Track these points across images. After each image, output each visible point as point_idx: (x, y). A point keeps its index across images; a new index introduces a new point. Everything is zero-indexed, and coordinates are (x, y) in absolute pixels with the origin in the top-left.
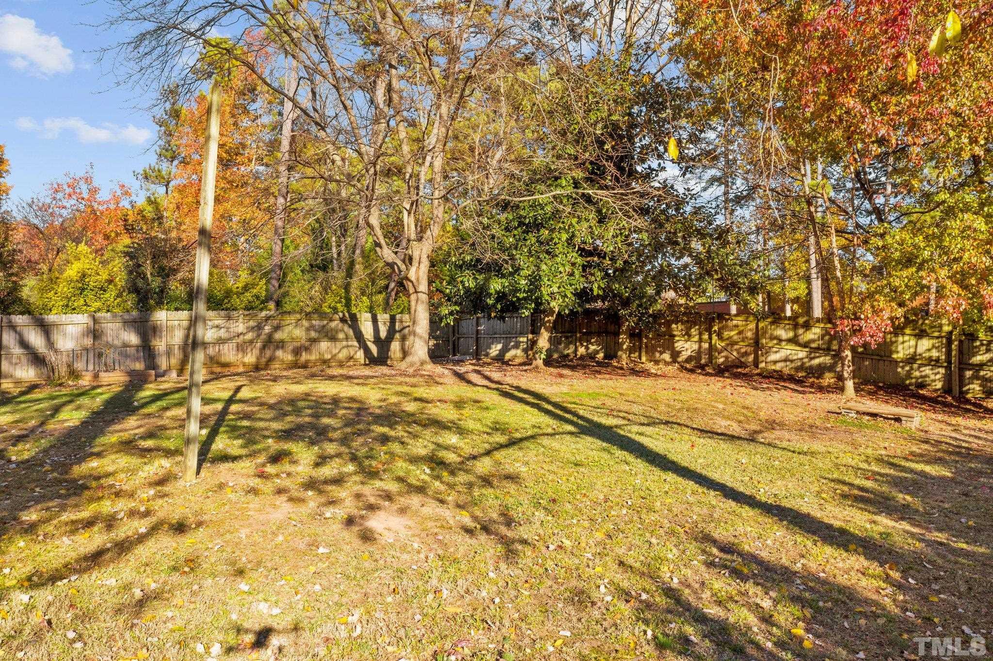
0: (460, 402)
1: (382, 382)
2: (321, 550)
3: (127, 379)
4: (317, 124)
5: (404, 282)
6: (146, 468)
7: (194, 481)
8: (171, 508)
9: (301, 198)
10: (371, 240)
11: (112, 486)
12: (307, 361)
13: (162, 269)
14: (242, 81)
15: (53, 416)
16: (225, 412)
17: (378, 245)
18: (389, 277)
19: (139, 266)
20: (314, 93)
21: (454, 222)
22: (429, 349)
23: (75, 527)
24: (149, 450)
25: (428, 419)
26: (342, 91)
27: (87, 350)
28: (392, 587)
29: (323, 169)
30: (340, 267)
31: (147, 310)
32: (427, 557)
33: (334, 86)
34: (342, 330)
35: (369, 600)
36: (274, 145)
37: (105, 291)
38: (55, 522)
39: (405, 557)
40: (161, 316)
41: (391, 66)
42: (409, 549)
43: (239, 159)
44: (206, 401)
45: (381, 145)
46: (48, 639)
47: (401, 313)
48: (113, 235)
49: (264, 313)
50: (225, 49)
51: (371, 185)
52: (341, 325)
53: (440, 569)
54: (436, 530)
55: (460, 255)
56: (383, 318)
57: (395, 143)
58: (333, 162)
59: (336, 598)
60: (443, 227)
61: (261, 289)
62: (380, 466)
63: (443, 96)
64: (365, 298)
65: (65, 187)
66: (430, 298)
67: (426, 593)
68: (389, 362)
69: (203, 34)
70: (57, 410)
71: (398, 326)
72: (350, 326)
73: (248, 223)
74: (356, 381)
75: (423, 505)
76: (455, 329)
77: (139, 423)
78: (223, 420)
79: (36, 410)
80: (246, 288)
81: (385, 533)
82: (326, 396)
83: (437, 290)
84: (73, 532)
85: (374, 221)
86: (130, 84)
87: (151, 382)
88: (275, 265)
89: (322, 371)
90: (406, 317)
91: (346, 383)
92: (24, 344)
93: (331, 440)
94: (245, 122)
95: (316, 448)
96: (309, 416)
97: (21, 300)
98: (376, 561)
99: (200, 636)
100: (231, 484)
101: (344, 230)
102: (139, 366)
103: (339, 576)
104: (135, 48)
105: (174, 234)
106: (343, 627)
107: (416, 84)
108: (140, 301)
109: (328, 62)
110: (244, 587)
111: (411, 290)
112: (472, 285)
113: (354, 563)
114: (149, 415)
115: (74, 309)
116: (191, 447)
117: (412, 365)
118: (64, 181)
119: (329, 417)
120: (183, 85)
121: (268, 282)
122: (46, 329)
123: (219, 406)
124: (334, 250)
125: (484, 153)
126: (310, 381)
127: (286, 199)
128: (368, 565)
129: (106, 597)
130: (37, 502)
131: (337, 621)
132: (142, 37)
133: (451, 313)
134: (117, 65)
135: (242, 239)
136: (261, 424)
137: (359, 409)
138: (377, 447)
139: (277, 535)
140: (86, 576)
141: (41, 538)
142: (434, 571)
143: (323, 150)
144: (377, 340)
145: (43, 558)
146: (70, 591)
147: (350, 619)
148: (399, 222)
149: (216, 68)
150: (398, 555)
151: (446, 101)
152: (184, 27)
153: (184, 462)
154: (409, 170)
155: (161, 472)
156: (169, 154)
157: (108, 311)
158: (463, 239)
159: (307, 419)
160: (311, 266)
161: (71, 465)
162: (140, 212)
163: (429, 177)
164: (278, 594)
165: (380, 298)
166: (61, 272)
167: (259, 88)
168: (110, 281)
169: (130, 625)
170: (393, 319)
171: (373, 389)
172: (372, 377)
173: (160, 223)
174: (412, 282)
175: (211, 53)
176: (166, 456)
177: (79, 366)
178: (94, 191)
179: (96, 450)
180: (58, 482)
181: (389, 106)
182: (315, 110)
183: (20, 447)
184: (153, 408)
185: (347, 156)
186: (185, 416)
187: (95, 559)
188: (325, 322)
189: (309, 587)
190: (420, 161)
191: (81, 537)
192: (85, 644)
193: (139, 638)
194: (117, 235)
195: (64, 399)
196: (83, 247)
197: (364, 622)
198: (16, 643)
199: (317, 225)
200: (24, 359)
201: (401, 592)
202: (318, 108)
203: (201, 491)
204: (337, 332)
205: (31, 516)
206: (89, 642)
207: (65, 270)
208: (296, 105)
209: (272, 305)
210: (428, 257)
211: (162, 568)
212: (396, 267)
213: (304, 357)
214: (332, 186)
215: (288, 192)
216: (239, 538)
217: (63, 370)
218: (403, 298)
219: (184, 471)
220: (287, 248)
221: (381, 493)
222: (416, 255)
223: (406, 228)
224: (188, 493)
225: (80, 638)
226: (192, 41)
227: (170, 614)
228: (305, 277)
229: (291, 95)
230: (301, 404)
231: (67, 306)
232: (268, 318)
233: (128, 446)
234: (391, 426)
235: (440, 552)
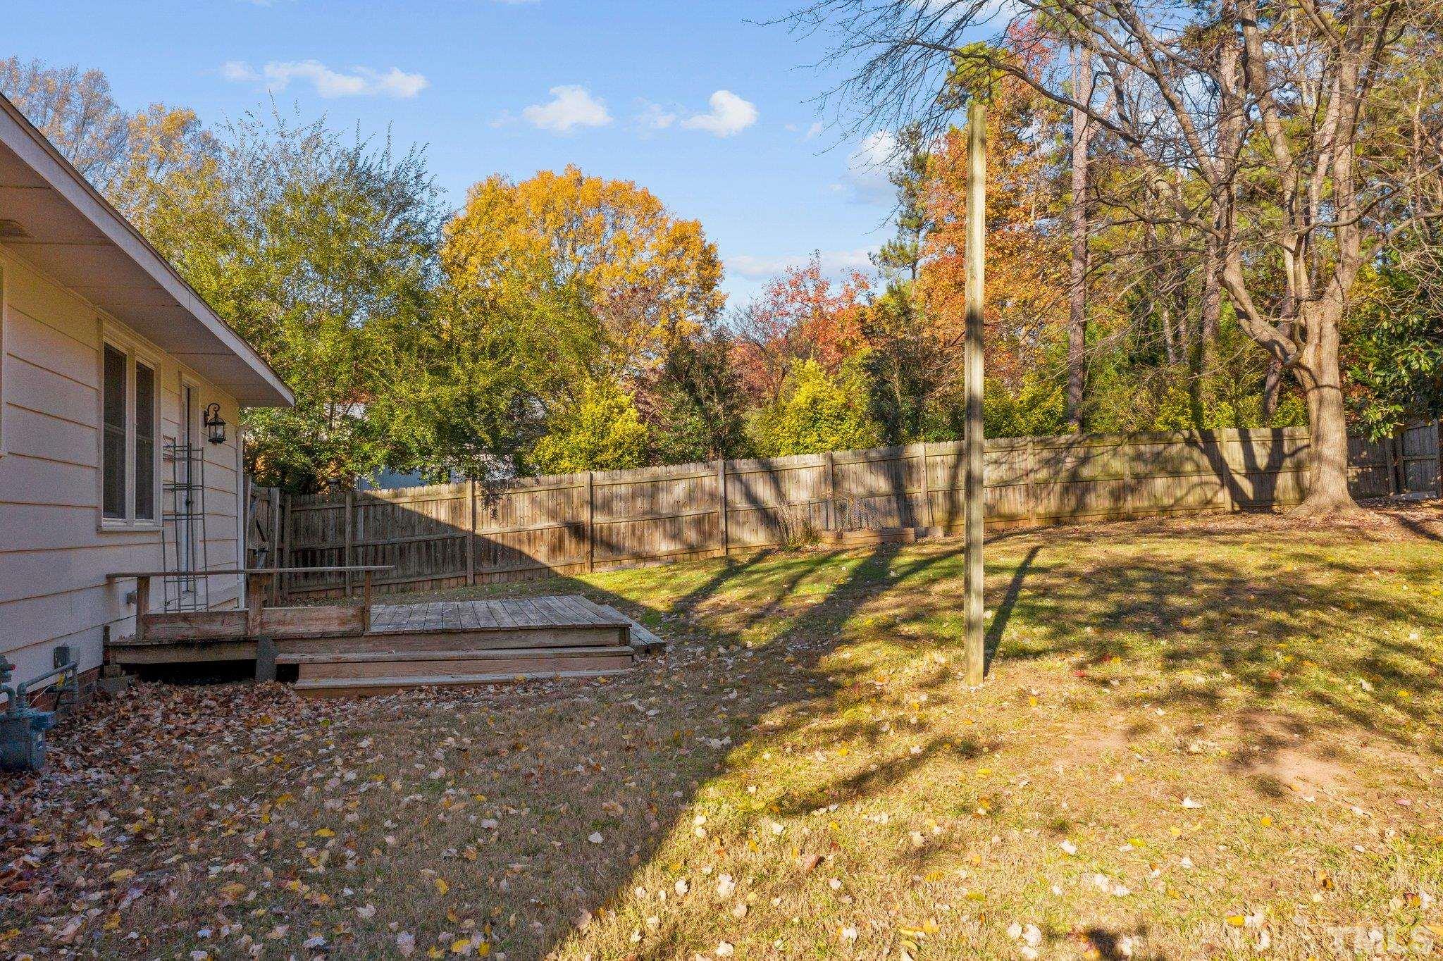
0: (1420, 570)
1: (1266, 540)
2: (1188, 803)
3: (878, 540)
4: (1127, 138)
5: (1295, 371)
6: (914, 663)
7: (981, 685)
8: (952, 722)
9: (1110, 257)
10: (1229, 308)
11: (871, 686)
12: (1136, 510)
13: (914, 383)
14: (1008, 100)
15: (790, 589)
16: (1016, 585)
17: (1243, 314)
18: (1263, 367)
19: (884, 382)
20: (1119, 93)
21: (1380, 262)
22: (1349, 484)
23: (831, 738)
24: (914, 638)
25: (1360, 600)
26: (1164, 79)
27: (826, 501)
28: (1321, 877)
29: (1142, 208)
30: (1179, 355)
31: (899, 443)
32: (1382, 834)
33: (1151, 75)
34: (1191, 459)
35: (1280, 893)
36: (1062, 184)
37: (842, 420)
38: (804, 730)
39: (1339, 828)
40: (918, 450)
41: (1245, 23)
42: (1347, 816)
43: (1012, 213)
44: (990, 570)
45: (1238, 152)
46: (807, 885)
47: (1293, 423)
48: (848, 343)
49: (1063, 439)
50: (984, 57)
51: (1224, 220)
52: (1187, 450)
53: (1412, 857)
54: (1395, 789)
55: (1398, 315)
56: (1260, 435)
57: (1262, 147)
58: (1157, 193)
59: (1221, 882)
60: (1361, 275)
61: (1056, 402)
62: (1278, 674)
63: (1344, 51)
64: (1224, 405)
65: (787, 287)
66: (1345, 395)
67: (1387, 895)
68: (1275, 508)
69: (952, 42)
70: (794, 582)
71: (1287, 448)
72: (1202, 451)
73: (1031, 306)
74: (1221, 538)
75: (1365, 744)
76: (1397, 447)
77: (899, 600)
78: (1015, 598)
79: (771, 583)
80: (1034, 403)
81: (1298, 785)
82: (1172, 562)
83: (1356, 382)
84: (828, 744)
85: (1233, 276)
86: (860, 133)
87: (910, 545)
88: (1076, 363)
89: (1161, 524)
90: (1301, 431)
91: (1204, 541)
92: (751, 498)
93: (1187, 631)
94: (1017, 157)
95: (1164, 642)
96: (1147, 591)
97: (744, 439)
98: (1285, 829)
99: (1009, 911)
100: (1034, 692)
101: (1182, 297)
102: (893, 522)
103: (1222, 848)
104: (864, 83)
105: (926, 334)
106: (1237, 932)
107: (1290, 44)
108: (888, 431)
109: (1140, 40)
110: (1068, 846)
111: (1309, 384)
112: (1425, 367)
113: (1247, 830)
114: (910, 590)
115: (807, 447)
116: (974, 634)
117: (1319, 510)
118: (786, 278)
119: (1181, 594)
120: (929, 121)
121: (1066, 390)
122: (774, 475)
123: (1008, 578)
124: (1168, 332)
125: (1431, 135)
126: (1144, 540)
127: (1085, 262)
128: (1271, 835)
129: (876, 839)
130: (781, 703)
131: (1226, 921)
132: (872, 66)
133: (1388, 418)
134: (843, 109)
135: (1023, 331)
136: (1074, 604)
137: (1231, 582)
138: (1269, 641)
139: (1113, 774)
140: (847, 807)
141: (788, 750)
142: (1400, 859)
143: (1139, 177)
144: (1252, 471)
145: (792, 777)
146: (830, 825)
147: (1248, 919)
148: (1278, 274)
149: (971, 88)
150: (1327, 824)
151: (1350, 58)
152: (925, 39)
153: (966, 657)
154: (1290, 184)
155: (935, 670)
156: (913, 223)
157: (848, 447)
158: (1399, 289)
159: (1145, 598)
160: (1132, 360)
161: (818, 655)
162: (882, 307)
163: (1327, 191)
164: (1123, 864)
165: (1253, 401)
166: (789, 398)
167: (1034, 104)
168: (847, 406)
169: (909, 882)
170: (1277, 436)
171: (1252, 549)
172: (1248, 531)
173: (908, 320)
174: (1308, 370)
175: (962, 69)
176: (939, 647)
177: (817, 524)
178: (821, 288)
179: (847, 636)
180: (804, 677)
181: (1246, 87)
182: (1123, 117)
183: (756, 629)
184: (916, 580)
185: (1179, 180)
186: (962, 591)
187: (858, 786)
188: (1161, 447)
189: (1173, 859)
190: (1308, 170)
191: (837, 753)
192: (854, 900)
193: (923, 902)
194: (854, 343)
195: (803, 568)
196: (811, 364)
197: (1275, 930)
198: (769, 886)
199: (1137, 297)
200: (753, 518)
201: (1338, 887)
202: (1128, 115)
203: (992, 699)
204: (1182, 463)
205: (773, 719)
206: (859, 897)
207: (793, 397)
208: (1092, 117)
209: (1074, 426)
210: (1336, 325)
211: (947, 807)
212: (1277, 348)
213: (1130, 504)
214: (1157, 232)
215: (1087, 251)
216: (1054, 772)
217: (798, 531)
218: (1294, 399)
219: (967, 670)
220: (1092, 337)
221: (1284, 719)
222: (1313, 324)
223: (1291, 281)
224: (973, 702)
225: (847, 890)
226: (938, 56)
227: (964, 875)
228: (1124, 379)
229: (1084, 104)
230: (1132, 574)
231: (798, 443)
232: (1070, 446)
233: (887, 631)
234: (1290, 609)
235: (1408, 827)
